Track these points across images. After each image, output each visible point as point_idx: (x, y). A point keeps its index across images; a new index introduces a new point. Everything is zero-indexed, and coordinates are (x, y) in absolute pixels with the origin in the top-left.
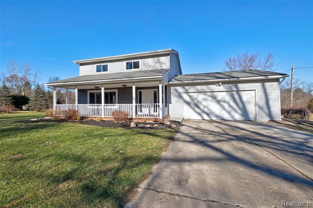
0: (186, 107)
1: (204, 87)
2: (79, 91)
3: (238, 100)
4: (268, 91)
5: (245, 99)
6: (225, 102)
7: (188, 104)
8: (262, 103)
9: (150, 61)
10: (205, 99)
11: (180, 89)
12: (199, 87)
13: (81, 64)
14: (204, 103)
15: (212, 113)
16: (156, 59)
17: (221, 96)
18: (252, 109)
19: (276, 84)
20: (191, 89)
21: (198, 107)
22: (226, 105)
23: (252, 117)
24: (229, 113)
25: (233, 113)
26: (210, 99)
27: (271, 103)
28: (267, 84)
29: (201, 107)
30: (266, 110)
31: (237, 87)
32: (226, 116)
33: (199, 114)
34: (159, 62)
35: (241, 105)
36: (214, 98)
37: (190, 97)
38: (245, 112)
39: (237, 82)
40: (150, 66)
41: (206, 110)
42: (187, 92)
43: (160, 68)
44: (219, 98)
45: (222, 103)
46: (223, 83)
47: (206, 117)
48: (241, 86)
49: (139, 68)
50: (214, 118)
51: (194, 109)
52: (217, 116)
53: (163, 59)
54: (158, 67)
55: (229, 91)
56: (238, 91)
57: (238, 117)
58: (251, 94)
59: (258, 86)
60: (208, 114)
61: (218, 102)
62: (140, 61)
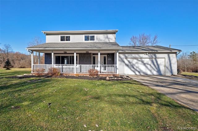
0: (126, 68)
1: (137, 56)
3: (155, 64)
4: (171, 58)
5: (159, 63)
6: (148, 64)
7: (127, 65)
8: (168, 65)
9: (101, 37)
10: (137, 63)
11: (122, 56)
12: (133, 55)
13: (47, 34)
14: (137, 65)
15: (141, 71)
16: (106, 35)
18: (162, 68)
19: (174, 55)
21: (133, 68)
22: (149, 66)
23: (162, 73)
24: (151, 71)
25: (153, 71)
26: (140, 62)
27: (172, 65)
28: (171, 55)
29: (135, 67)
30: (169, 68)
31: (155, 56)
32: (149, 73)
33: (134, 71)
34: (107, 37)
35: (157, 67)
36: (143, 62)
37: (129, 61)
38: (159, 71)
39: (155, 53)
40: (101, 40)
41: (137, 69)
42: (126, 58)
43: (108, 41)
44: (145, 62)
45: (147, 65)
46: (149, 53)
47: (137, 73)
48: (158, 55)
50: (142, 74)
51: (130, 69)
52: (144, 73)
53: (110, 36)
55: (151, 58)
56: (156, 58)
57: (155, 73)
58: (162, 60)
59: (166, 55)
60: (139, 72)
61: (144, 64)
62: (95, 35)
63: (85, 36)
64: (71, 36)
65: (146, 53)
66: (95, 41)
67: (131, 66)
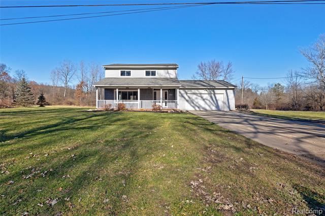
0: (186, 103)
1: (196, 91)
2: (105, 89)
3: (214, 99)
4: (229, 94)
5: (217, 98)
6: (207, 100)
7: (187, 101)
8: (226, 101)
9: (162, 72)
10: (196, 98)
11: (182, 91)
12: (193, 91)
13: (107, 69)
14: (196, 101)
15: (200, 106)
16: (166, 71)
17: (205, 96)
18: (220, 103)
19: (232, 91)
20: (189, 92)
21: (193, 103)
22: (207, 102)
23: (220, 108)
24: (209, 106)
25: (212, 106)
26: (200, 98)
27: (230, 100)
28: (228, 91)
29: (195, 103)
30: (227, 103)
31: (214, 92)
32: (208, 108)
33: (193, 107)
34: (168, 73)
35: (215, 102)
36: (202, 97)
37: (189, 97)
38: (217, 106)
39: (214, 89)
40: (162, 76)
41: (197, 104)
42: (187, 94)
43: (168, 77)
44: (204, 98)
45: (206, 100)
46: (208, 89)
47: (197, 109)
48: (216, 91)
49: (155, 75)
50: (202, 109)
51: (190, 104)
52: (203, 108)
53: (171, 71)
54: (168, 76)
55: (210, 94)
56: (214, 94)
57: (214, 108)
58: (221, 96)
59: (224, 91)
60: (199, 107)
61: (204, 100)
62: (157, 71)
63: (146, 72)
64: (131, 71)
65: (206, 89)
66: (157, 76)
67: (190, 101)
